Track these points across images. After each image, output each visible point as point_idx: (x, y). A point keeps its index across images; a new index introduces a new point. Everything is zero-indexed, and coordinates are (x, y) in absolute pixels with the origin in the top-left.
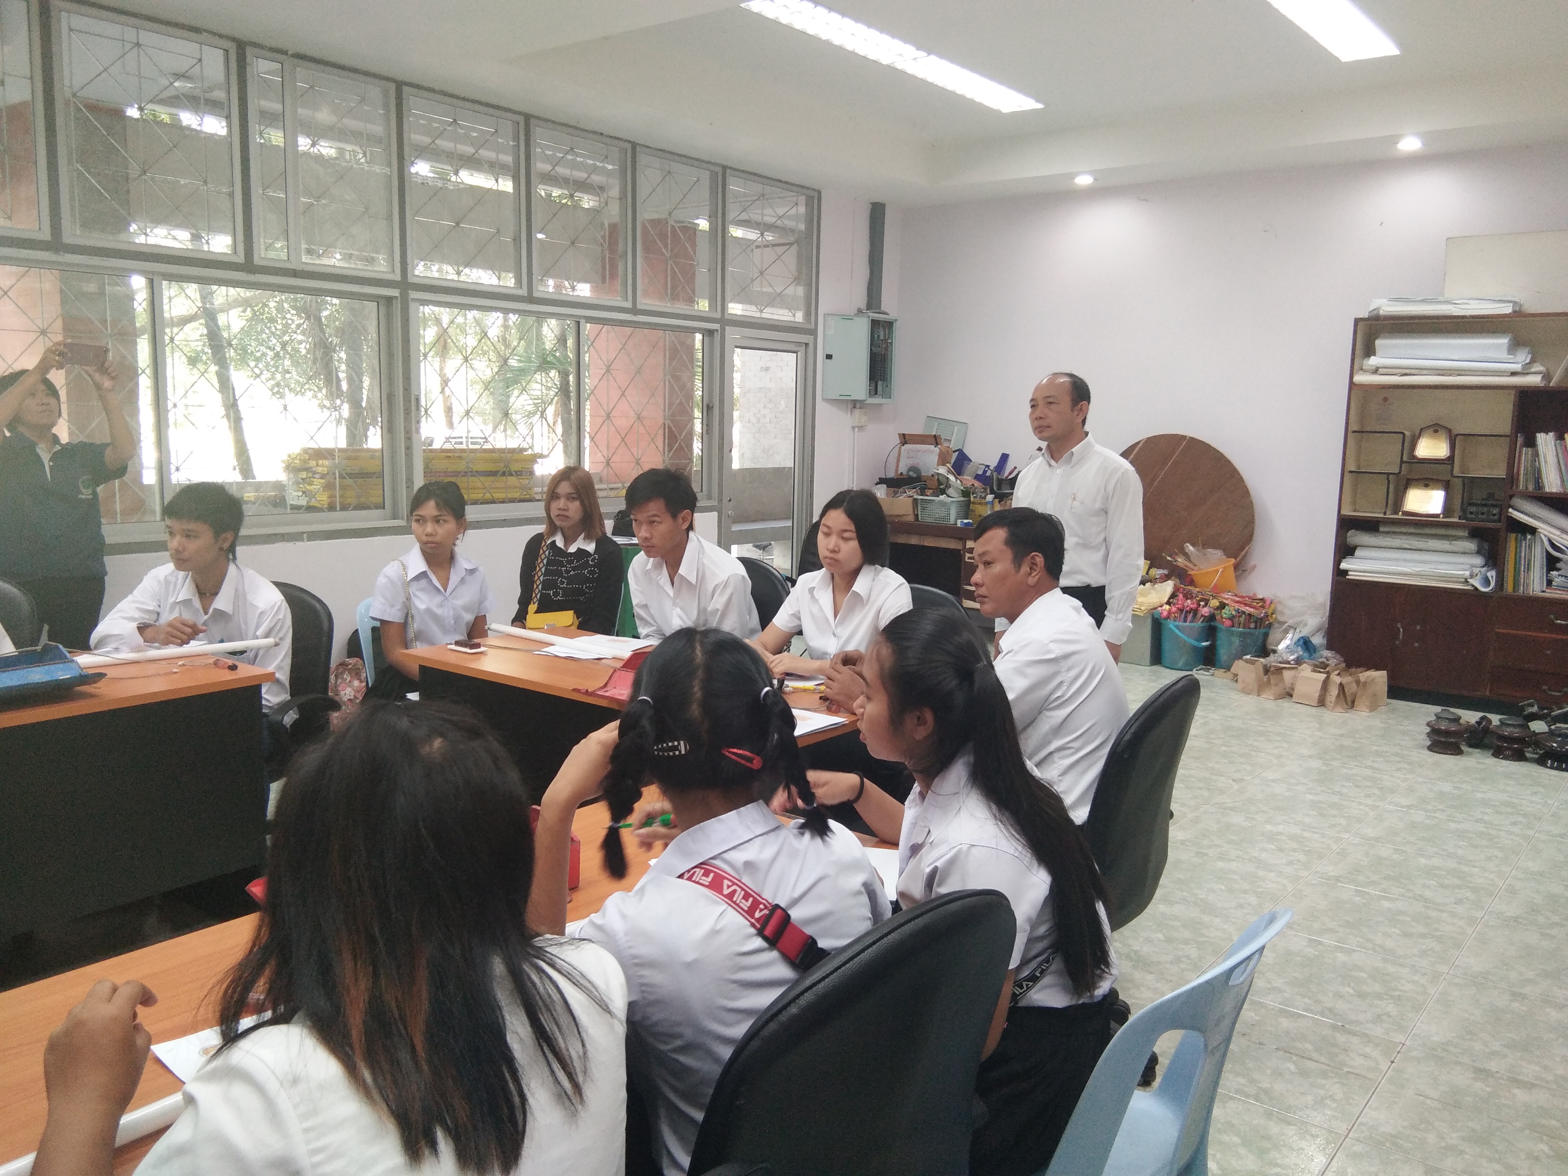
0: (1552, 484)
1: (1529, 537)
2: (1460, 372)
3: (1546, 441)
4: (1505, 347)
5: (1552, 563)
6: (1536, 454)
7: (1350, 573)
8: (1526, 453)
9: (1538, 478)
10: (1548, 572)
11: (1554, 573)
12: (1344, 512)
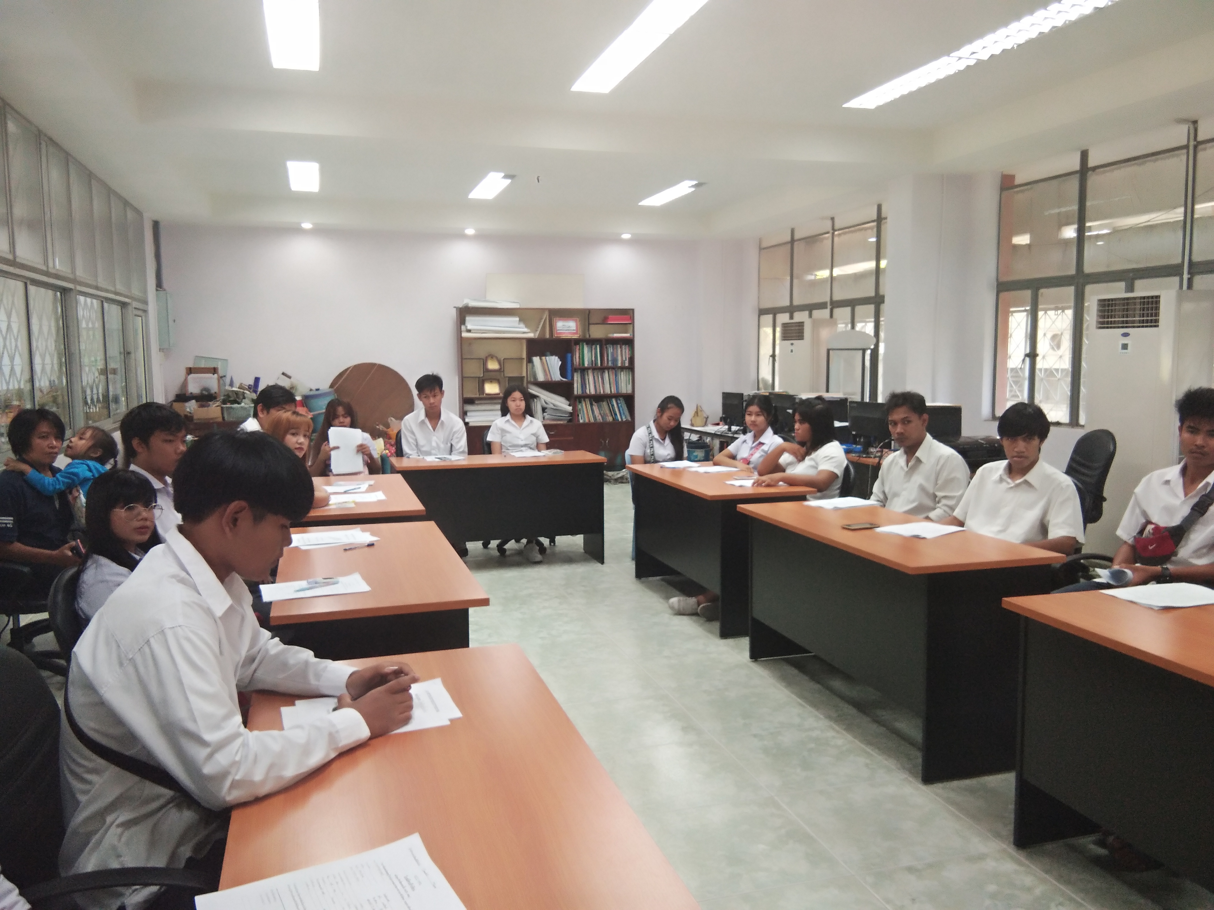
0: (541, 378)
1: (535, 400)
2: (504, 332)
3: (536, 360)
4: (518, 321)
5: (544, 410)
6: (533, 366)
7: (470, 423)
8: (530, 365)
9: (535, 376)
10: (543, 414)
11: (545, 414)
12: (464, 396)
